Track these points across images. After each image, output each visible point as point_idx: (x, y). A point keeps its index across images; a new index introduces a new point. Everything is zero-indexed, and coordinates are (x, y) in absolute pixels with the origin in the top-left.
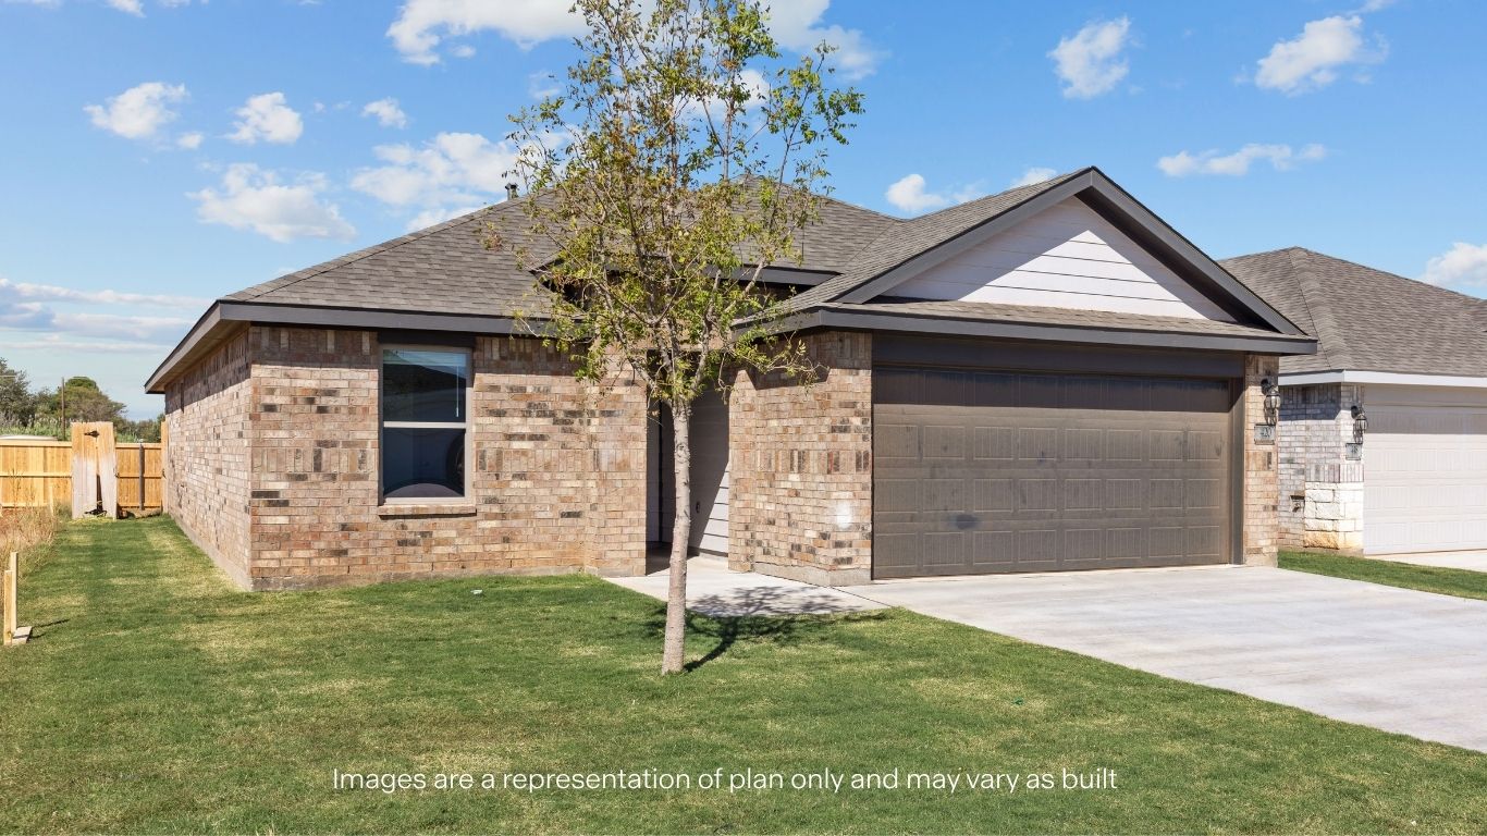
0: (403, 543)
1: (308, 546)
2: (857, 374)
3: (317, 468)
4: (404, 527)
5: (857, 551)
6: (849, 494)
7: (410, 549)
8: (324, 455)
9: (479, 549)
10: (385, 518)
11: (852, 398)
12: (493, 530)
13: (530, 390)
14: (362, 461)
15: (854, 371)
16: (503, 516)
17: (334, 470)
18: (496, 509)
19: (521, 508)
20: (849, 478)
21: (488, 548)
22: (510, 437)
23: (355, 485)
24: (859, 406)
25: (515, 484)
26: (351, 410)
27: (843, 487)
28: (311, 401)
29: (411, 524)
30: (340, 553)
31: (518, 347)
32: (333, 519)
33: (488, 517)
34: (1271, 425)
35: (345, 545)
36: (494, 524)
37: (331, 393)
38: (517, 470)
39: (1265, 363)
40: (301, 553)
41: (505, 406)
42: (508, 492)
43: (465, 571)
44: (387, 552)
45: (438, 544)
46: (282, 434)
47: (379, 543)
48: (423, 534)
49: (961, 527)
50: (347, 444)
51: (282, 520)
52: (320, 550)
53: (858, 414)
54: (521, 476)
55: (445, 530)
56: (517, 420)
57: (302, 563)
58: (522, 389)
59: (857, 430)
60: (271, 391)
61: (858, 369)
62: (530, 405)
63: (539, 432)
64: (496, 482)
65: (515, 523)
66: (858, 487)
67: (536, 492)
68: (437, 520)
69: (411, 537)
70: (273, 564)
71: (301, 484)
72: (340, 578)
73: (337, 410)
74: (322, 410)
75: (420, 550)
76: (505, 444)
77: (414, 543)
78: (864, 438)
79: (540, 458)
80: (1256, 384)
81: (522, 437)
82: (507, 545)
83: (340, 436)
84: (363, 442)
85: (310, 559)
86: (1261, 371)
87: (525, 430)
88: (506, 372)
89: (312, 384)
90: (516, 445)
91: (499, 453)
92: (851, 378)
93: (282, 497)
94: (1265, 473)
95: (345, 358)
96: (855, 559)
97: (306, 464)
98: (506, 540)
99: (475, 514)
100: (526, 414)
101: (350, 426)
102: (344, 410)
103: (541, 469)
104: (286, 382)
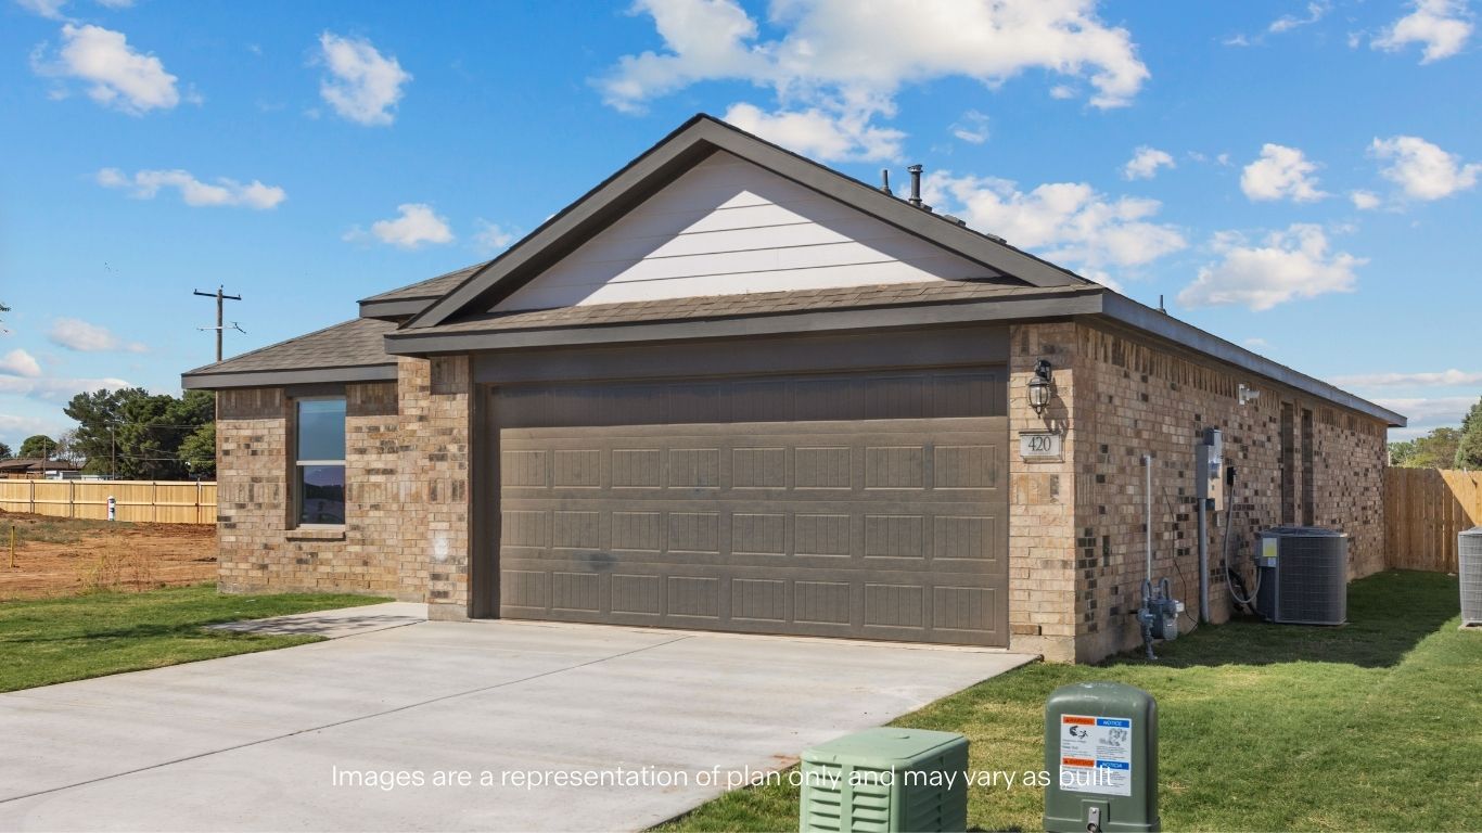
0: (300, 561)
1: (245, 560)
2: (454, 399)
3: (252, 498)
4: (300, 548)
5: (454, 585)
6: (445, 525)
7: (304, 566)
8: (255, 489)
9: (346, 569)
10: (289, 540)
11: (449, 424)
12: (357, 554)
13: (382, 429)
14: (276, 494)
15: (451, 396)
16: (363, 542)
17: (261, 501)
18: (358, 535)
19: (375, 536)
20: (445, 509)
21: (353, 569)
22: (369, 472)
23: (273, 512)
24: (455, 432)
25: (372, 513)
26: (271, 452)
27: (439, 517)
28: (248, 446)
29: (305, 545)
30: (264, 567)
31: (374, 390)
32: (260, 540)
33: (354, 542)
34: (1056, 432)
35: (267, 561)
36: (357, 548)
37: (258, 439)
38: (373, 502)
39: (1041, 335)
40: (243, 566)
41: (366, 444)
42: (367, 521)
43: (338, 588)
44: (290, 568)
45: (321, 564)
46: (233, 472)
47: (285, 561)
48: (313, 554)
49: (597, 568)
50: (269, 480)
51: (233, 539)
52: (253, 564)
53: (455, 441)
54: (375, 507)
55: (327, 552)
56: (374, 457)
57: (243, 573)
58: (377, 429)
59: (454, 457)
60: (227, 440)
61: (455, 394)
62: (382, 443)
63: (389, 467)
64: (359, 512)
65: (371, 549)
66: (454, 518)
67: (386, 521)
68: (320, 544)
69: (304, 557)
70: (228, 573)
71: (242, 511)
72: (263, 587)
73: (263, 452)
74: (254, 453)
75: (311, 568)
76: (365, 478)
77: (306, 562)
78: (461, 466)
79: (389, 490)
80: (1025, 368)
81: (377, 472)
82: (365, 568)
83: (264, 473)
84: (277, 478)
85: (247, 570)
86: (1034, 348)
87: (380, 465)
88: (366, 415)
89: (248, 433)
90: (374, 478)
91: (362, 486)
92: (449, 403)
93: (233, 521)
94: (1046, 508)
95: (266, 411)
96: (451, 594)
97: (244, 497)
98: (365, 563)
99: (344, 539)
100: (381, 451)
101: (269, 465)
102: (266, 453)
103: (390, 501)
104: (234, 432)
